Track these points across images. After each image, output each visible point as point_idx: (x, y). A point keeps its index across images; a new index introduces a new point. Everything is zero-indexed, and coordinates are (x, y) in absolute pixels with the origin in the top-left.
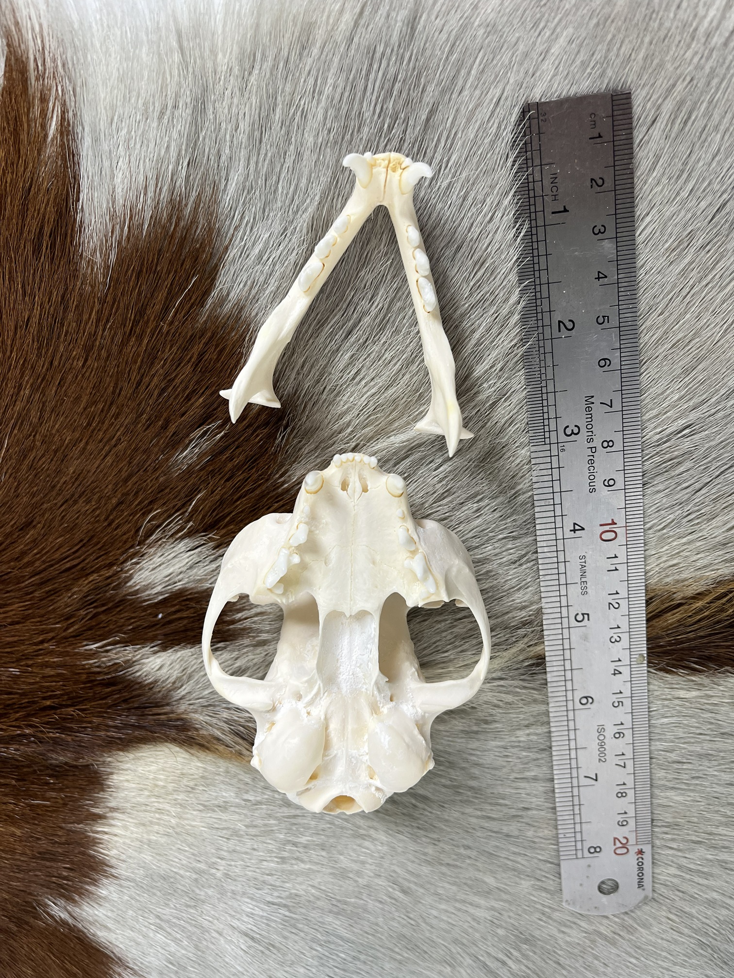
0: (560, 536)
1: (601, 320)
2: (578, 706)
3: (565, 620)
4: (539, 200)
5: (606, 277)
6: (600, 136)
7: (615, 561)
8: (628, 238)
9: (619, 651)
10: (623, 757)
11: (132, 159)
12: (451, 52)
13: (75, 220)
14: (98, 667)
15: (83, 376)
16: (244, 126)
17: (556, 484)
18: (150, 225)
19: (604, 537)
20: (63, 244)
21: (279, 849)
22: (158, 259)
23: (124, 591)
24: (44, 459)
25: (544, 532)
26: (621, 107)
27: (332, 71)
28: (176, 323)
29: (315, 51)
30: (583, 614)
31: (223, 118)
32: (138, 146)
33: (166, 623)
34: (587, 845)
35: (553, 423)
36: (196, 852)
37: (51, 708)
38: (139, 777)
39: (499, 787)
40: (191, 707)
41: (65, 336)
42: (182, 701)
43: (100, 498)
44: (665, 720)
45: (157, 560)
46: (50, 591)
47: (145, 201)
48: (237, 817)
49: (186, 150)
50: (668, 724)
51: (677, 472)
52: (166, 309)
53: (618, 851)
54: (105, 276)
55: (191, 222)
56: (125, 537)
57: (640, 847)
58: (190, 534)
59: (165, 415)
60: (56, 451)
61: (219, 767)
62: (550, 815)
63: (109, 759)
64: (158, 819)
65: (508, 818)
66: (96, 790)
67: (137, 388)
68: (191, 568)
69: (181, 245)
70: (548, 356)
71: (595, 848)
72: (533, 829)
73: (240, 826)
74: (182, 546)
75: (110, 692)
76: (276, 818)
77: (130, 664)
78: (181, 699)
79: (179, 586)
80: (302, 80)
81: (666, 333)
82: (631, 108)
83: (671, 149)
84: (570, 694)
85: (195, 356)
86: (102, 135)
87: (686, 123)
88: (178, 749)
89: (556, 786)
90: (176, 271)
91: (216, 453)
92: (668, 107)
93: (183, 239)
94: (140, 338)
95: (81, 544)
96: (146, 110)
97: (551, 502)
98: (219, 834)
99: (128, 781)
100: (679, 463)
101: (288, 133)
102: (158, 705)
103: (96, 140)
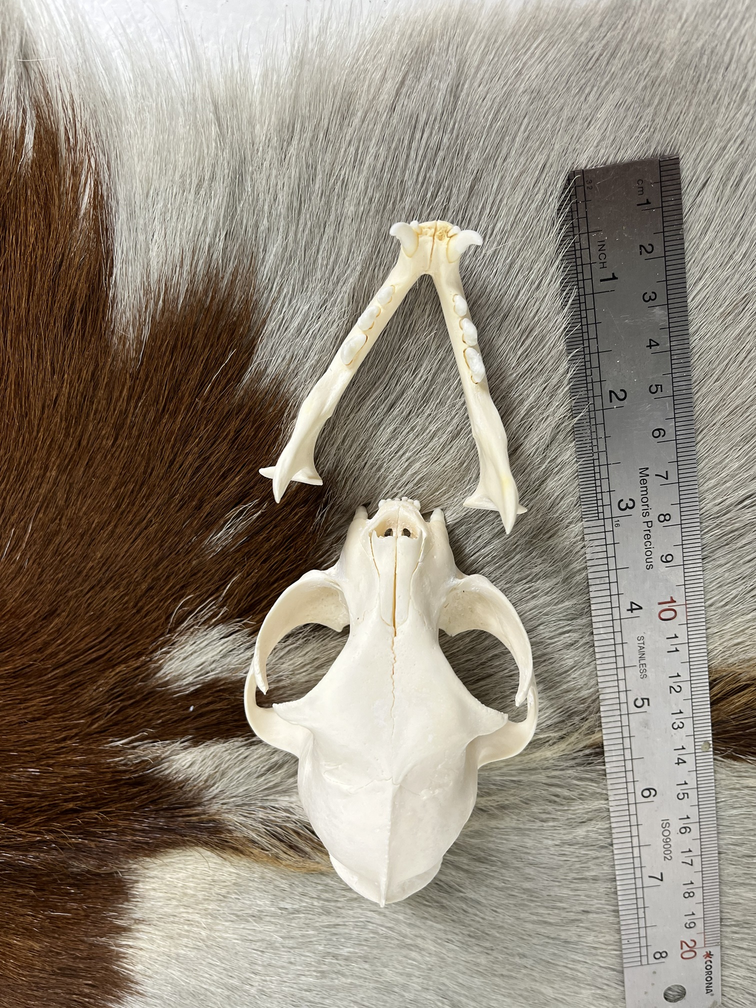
0: (616, 616)
1: (654, 389)
2: (640, 799)
3: (624, 706)
4: (587, 268)
5: (658, 345)
6: (648, 203)
7: (675, 641)
8: (680, 305)
9: (682, 738)
10: (690, 854)
11: (168, 232)
12: (495, 119)
13: (107, 295)
14: (124, 765)
15: (112, 456)
16: (282, 197)
17: (611, 560)
18: (185, 297)
19: (663, 616)
20: (94, 321)
21: (319, 962)
22: (194, 333)
23: (152, 683)
24: (70, 544)
25: (599, 613)
26: (669, 173)
27: (374, 141)
28: (213, 399)
29: (356, 121)
30: (643, 699)
31: (261, 189)
32: (174, 220)
33: (198, 716)
34: (652, 951)
35: (606, 496)
36: (228, 967)
37: (73, 811)
38: (167, 885)
39: (556, 889)
40: (225, 807)
41: (95, 414)
42: (214, 801)
43: (129, 584)
44: (734, 812)
45: (189, 649)
46: (74, 684)
47: (181, 274)
48: (272, 928)
49: (224, 223)
50: (736, 815)
51: (739, 545)
52: (202, 385)
53: (686, 955)
54: (137, 351)
55: (228, 295)
56: (155, 624)
57: (708, 950)
58: (224, 620)
59: (199, 495)
60: (82, 536)
61: (254, 873)
62: (612, 919)
63: (135, 866)
64: (187, 931)
65: (567, 923)
66: (121, 901)
67: (170, 467)
68: (224, 656)
69: (218, 320)
70: (600, 427)
71: (661, 954)
72: (593, 933)
73: (276, 937)
74: (215, 633)
75: (137, 792)
76: (315, 929)
77: (158, 761)
78: (214, 798)
79: (211, 676)
80: (343, 150)
81: (722, 399)
82: (679, 174)
83: (723, 213)
84: (630, 785)
85: (232, 434)
86: (137, 209)
87: (738, 185)
88: (209, 853)
89: (619, 888)
90: (212, 345)
91: (252, 533)
92: (719, 170)
93: (220, 312)
94: (174, 415)
95: (108, 633)
96: (183, 183)
97: (607, 580)
98: (253, 947)
99: (154, 889)
100: (741, 535)
101: (328, 203)
102: (189, 805)
103: (132, 215)
